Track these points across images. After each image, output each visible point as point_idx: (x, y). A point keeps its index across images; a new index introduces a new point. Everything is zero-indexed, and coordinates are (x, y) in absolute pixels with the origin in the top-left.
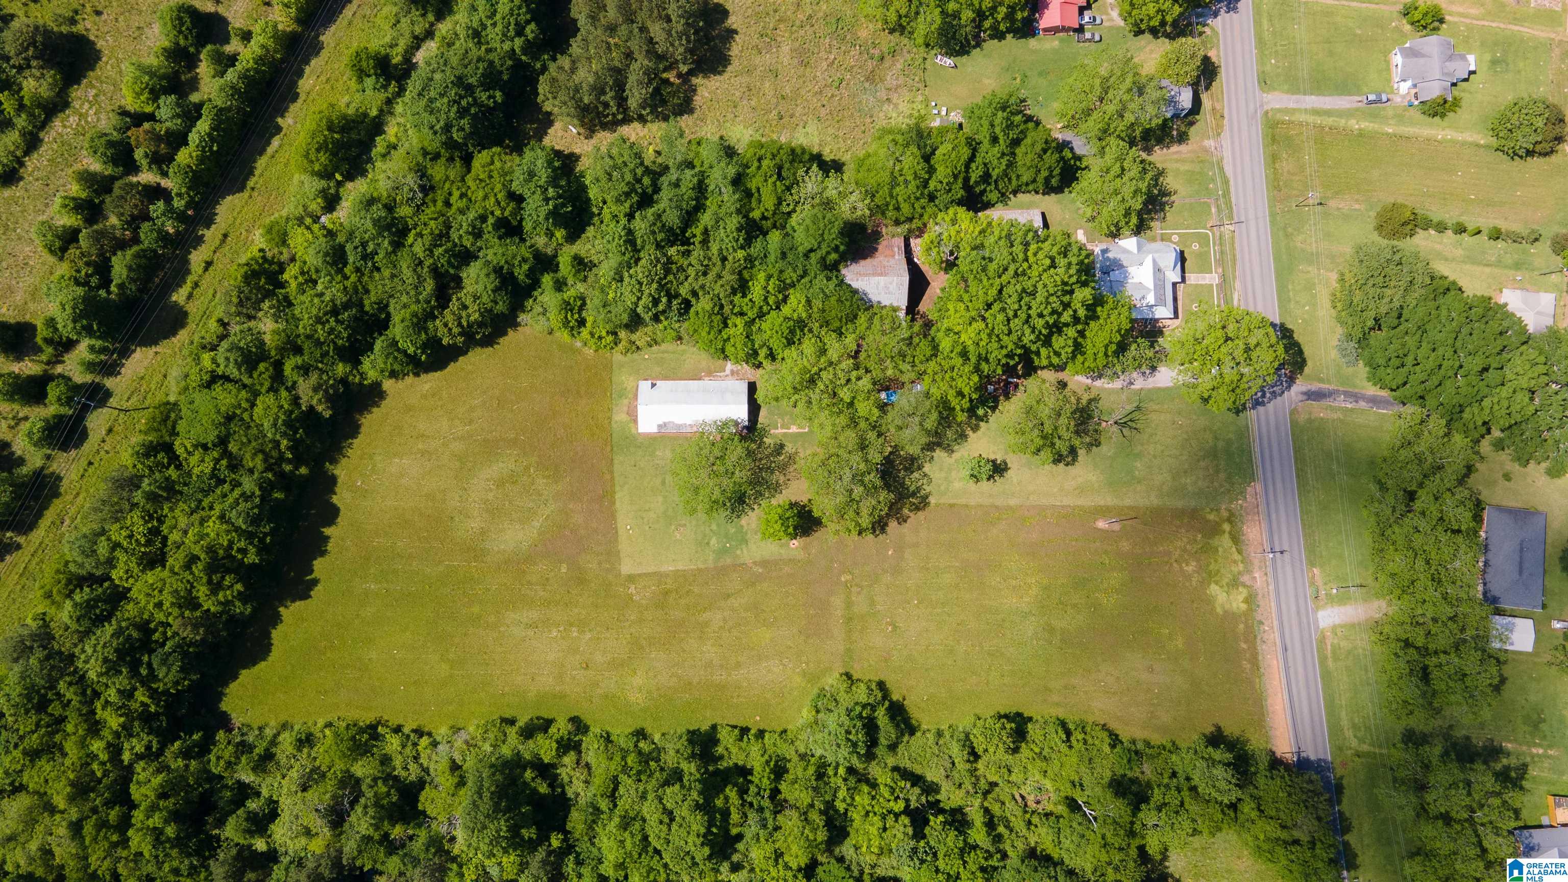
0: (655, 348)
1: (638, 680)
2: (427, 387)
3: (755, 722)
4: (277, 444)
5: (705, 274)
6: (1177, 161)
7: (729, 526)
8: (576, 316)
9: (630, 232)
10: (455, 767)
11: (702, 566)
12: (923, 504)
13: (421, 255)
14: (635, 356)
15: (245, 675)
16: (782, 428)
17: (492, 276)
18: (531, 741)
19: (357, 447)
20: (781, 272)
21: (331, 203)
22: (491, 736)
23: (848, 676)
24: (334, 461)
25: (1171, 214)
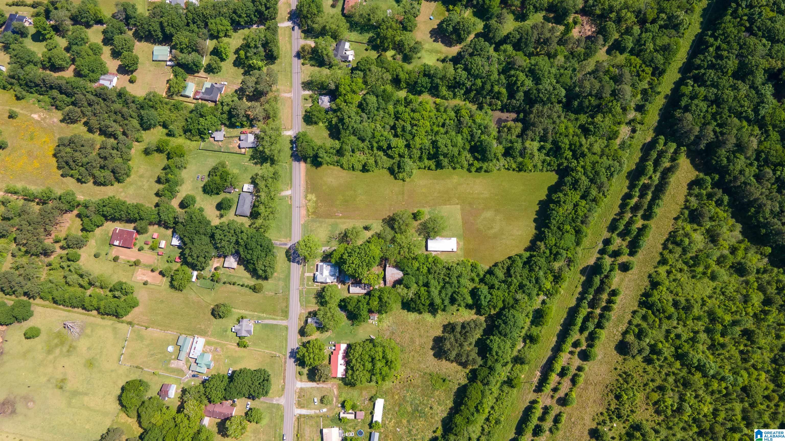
0: (453, 261)
1: (455, 181)
2: (513, 253)
3: (426, 171)
4: (548, 233)
6: (312, 307)
7: (433, 216)
8: (473, 267)
10: (498, 160)
11: (440, 206)
12: (384, 220)
13: (515, 280)
15: (553, 183)
16: (419, 239)
18: (480, 166)
19: (530, 237)
21: (544, 302)
22: (490, 168)
23: (404, 181)
24: (535, 233)
25: (315, 292)
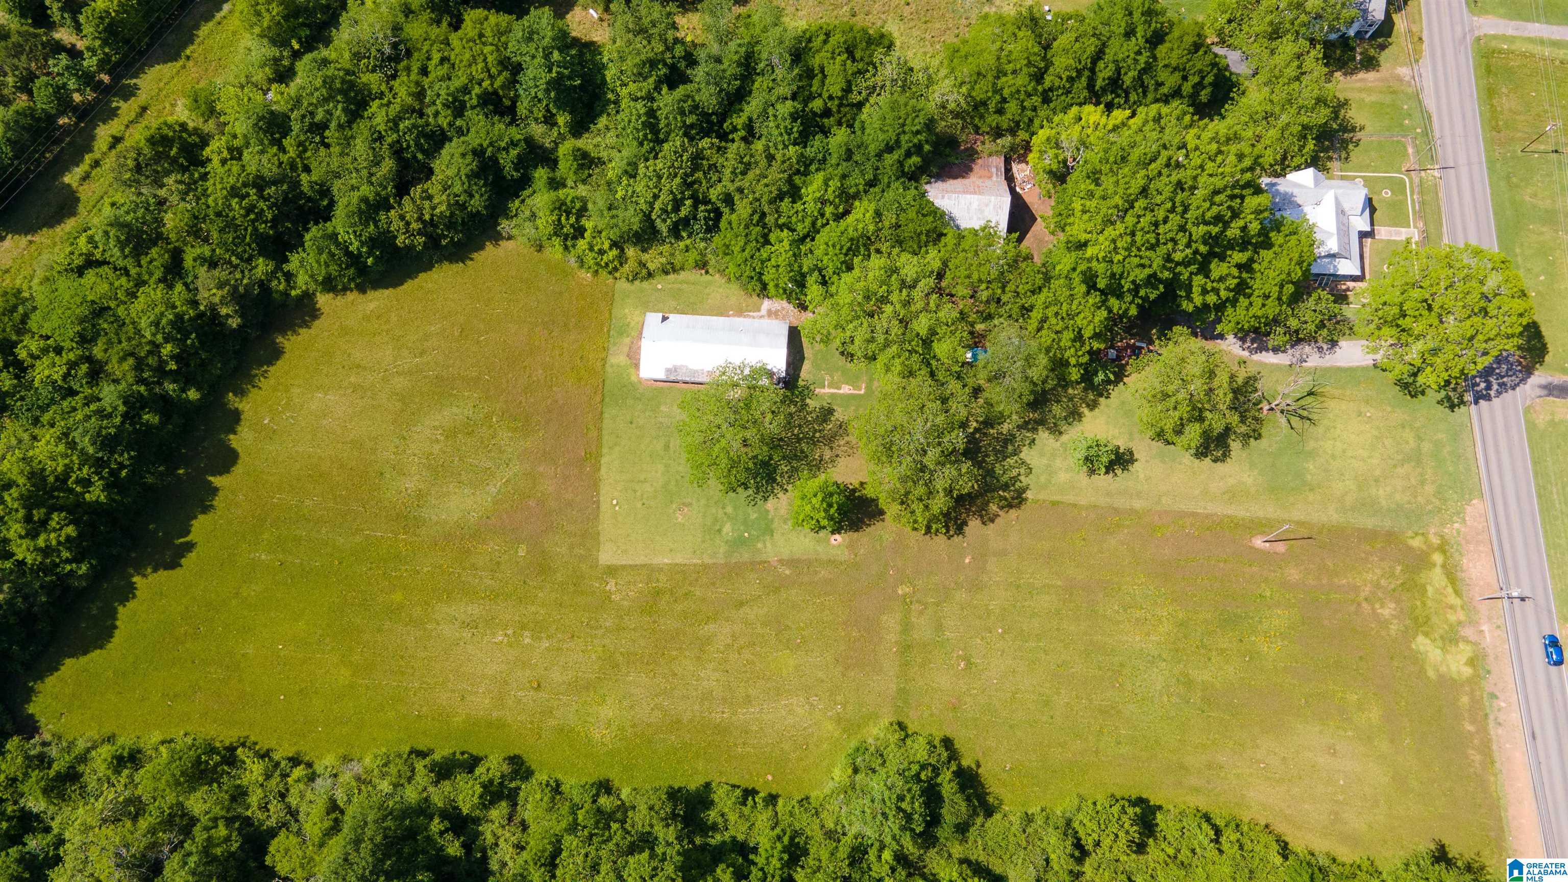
0: (672, 277)
1: (607, 711)
2: (372, 306)
3: (765, 782)
4: (155, 347)
5: (744, 173)
6: (1361, 90)
7: (750, 510)
8: (572, 220)
9: (651, 113)
11: (708, 560)
12: (1017, 500)
13: (381, 128)
14: (645, 284)
15: (66, 664)
16: (830, 386)
17: (469, 158)
18: (447, 783)
19: (273, 377)
20: (844, 177)
21: (283, 74)
22: (393, 769)
23: (902, 726)
24: (241, 393)
25: (1356, 154)
